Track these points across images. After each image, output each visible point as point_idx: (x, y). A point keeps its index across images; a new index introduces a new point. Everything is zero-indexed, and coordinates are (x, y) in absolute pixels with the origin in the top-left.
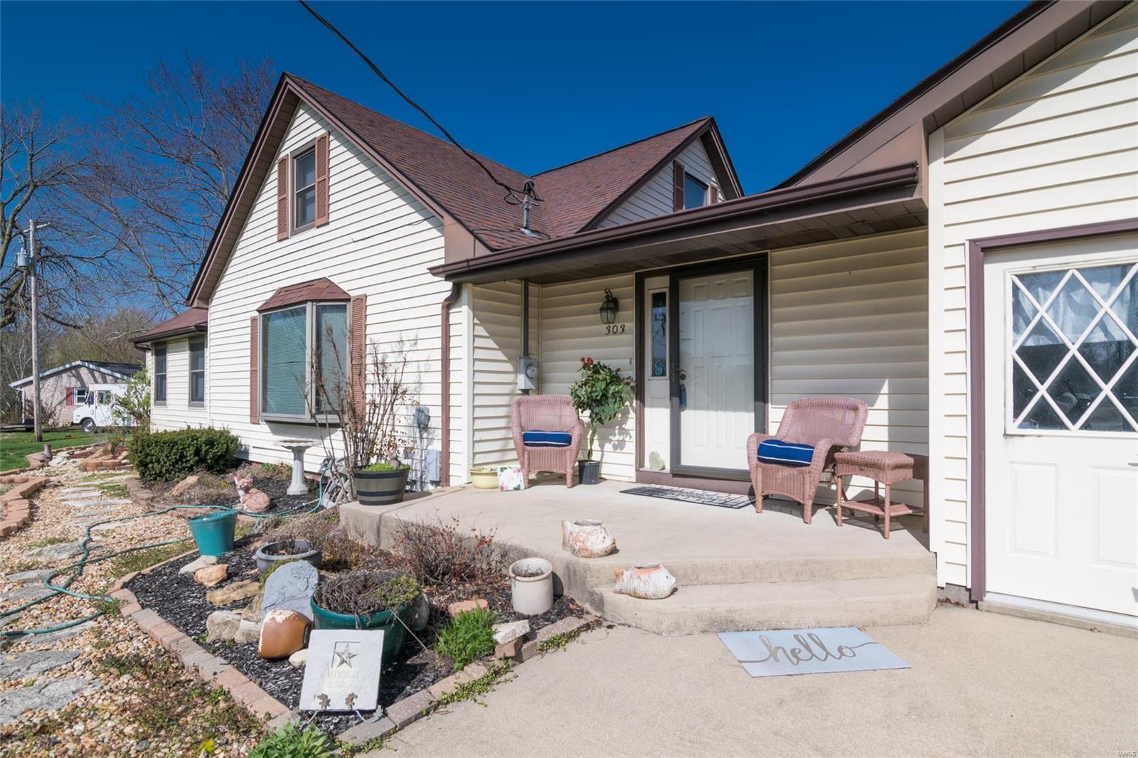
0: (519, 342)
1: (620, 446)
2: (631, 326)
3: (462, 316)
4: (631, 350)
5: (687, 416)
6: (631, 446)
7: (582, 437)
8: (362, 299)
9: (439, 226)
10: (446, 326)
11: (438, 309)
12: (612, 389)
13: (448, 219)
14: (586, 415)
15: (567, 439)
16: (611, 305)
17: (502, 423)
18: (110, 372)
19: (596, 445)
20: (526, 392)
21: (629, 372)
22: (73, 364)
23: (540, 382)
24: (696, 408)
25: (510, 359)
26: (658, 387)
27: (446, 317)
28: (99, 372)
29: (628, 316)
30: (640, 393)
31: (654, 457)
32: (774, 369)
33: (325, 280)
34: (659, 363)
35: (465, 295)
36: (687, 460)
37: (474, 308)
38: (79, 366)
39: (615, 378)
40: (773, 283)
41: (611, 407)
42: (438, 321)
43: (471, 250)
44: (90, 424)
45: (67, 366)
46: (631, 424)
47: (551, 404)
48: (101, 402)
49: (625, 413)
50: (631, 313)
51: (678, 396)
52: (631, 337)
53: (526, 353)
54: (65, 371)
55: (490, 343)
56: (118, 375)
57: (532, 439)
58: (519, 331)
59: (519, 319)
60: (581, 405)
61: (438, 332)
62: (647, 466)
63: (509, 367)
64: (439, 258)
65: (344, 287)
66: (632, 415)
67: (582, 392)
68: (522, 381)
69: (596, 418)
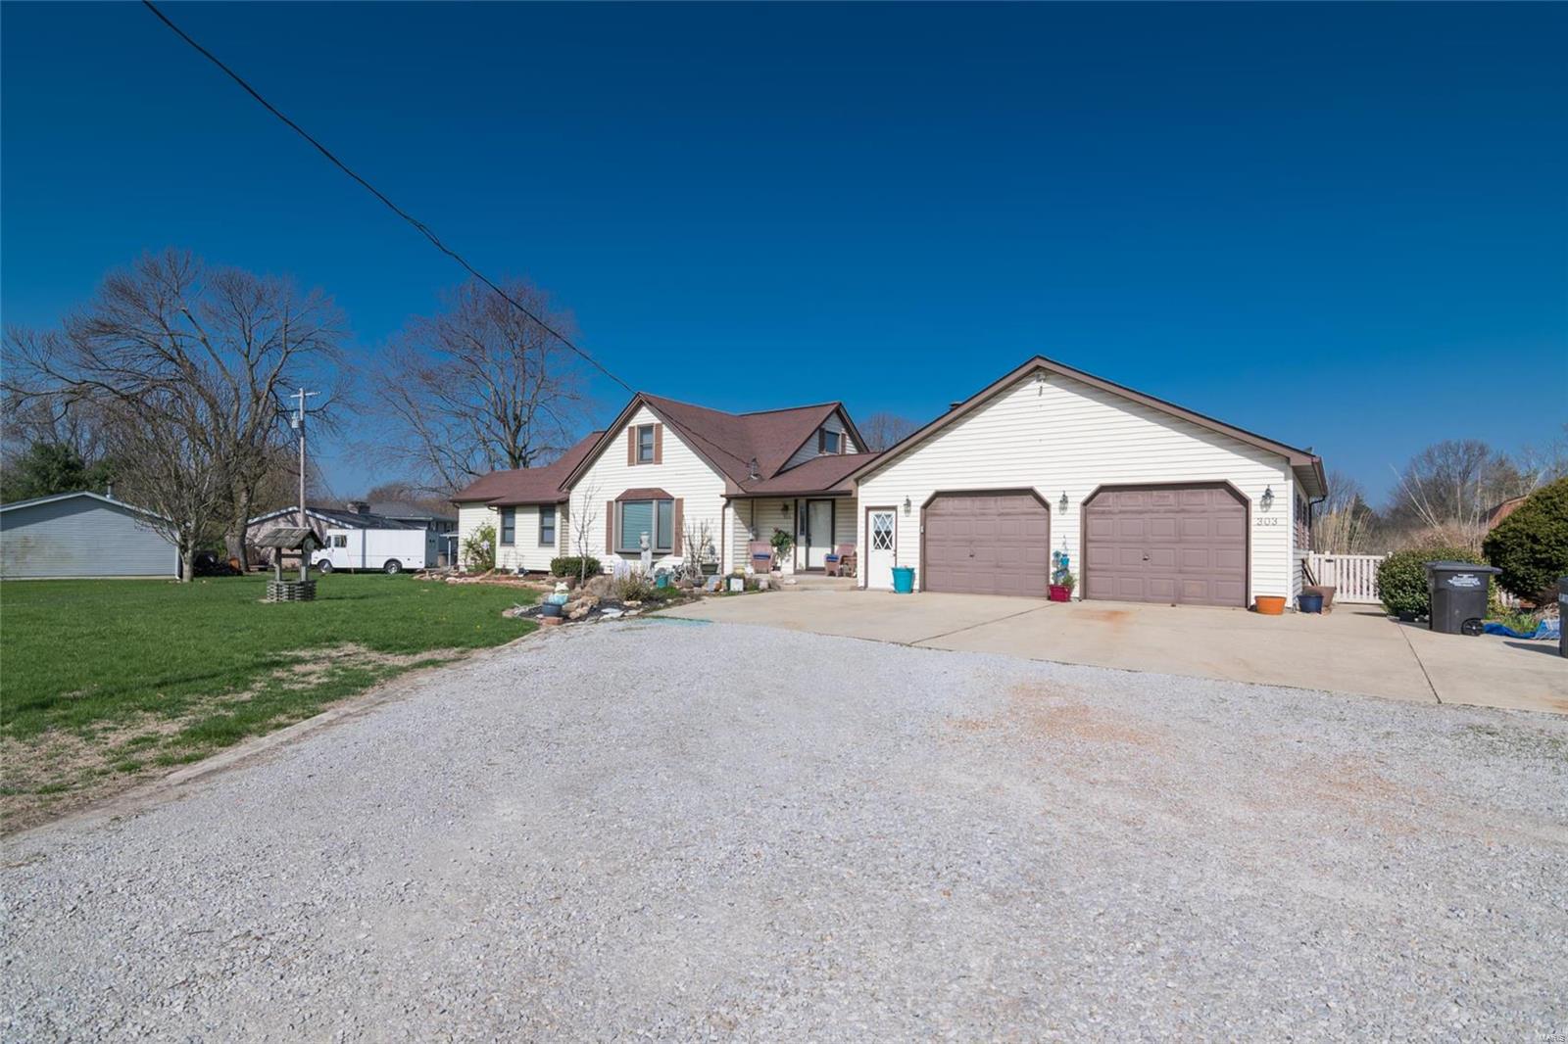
0: (750, 521)
1: (788, 561)
2: (793, 516)
3: (730, 511)
4: (793, 525)
5: (811, 549)
6: (792, 561)
7: (774, 557)
8: (680, 501)
9: (724, 479)
10: (724, 515)
11: (721, 508)
12: (786, 539)
13: (727, 477)
14: (775, 549)
15: (769, 557)
16: (786, 508)
17: (745, 552)
18: (325, 518)
19: (779, 561)
20: (751, 540)
21: (792, 534)
22: (290, 509)
23: (757, 537)
24: (815, 546)
25: (747, 528)
26: (802, 539)
27: (724, 511)
28: (314, 517)
29: (791, 513)
30: (795, 541)
31: (800, 565)
32: (837, 534)
33: (660, 489)
34: (802, 529)
35: (732, 504)
36: (811, 565)
37: (735, 509)
38: (294, 512)
39: (786, 536)
40: (837, 506)
41: (785, 546)
42: (721, 512)
43: (736, 491)
44: (326, 565)
45: (285, 511)
46: (792, 553)
47: (763, 545)
48: (337, 545)
49: (790, 549)
50: (793, 511)
51: (809, 543)
52: (792, 521)
53: (752, 525)
54: (282, 515)
55: (740, 521)
56: (333, 521)
57: (756, 556)
58: (750, 516)
59: (750, 511)
60: (774, 545)
61: (721, 517)
62: (798, 568)
63: (745, 530)
64: (724, 492)
65: (671, 493)
66: (793, 549)
67: (775, 541)
68: (751, 536)
69: (779, 550)
